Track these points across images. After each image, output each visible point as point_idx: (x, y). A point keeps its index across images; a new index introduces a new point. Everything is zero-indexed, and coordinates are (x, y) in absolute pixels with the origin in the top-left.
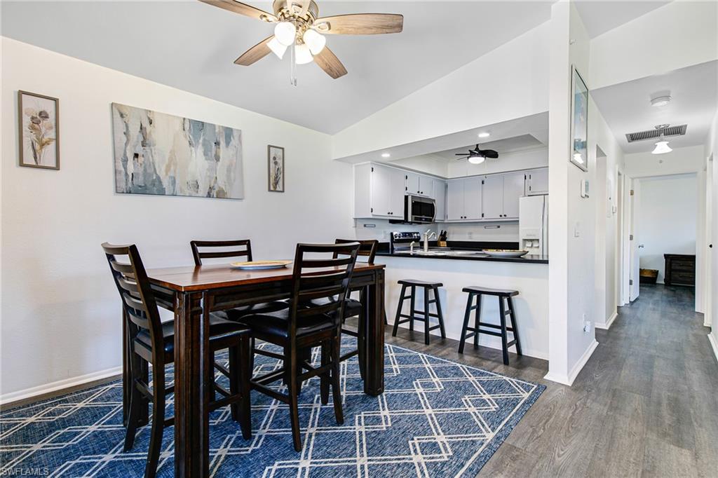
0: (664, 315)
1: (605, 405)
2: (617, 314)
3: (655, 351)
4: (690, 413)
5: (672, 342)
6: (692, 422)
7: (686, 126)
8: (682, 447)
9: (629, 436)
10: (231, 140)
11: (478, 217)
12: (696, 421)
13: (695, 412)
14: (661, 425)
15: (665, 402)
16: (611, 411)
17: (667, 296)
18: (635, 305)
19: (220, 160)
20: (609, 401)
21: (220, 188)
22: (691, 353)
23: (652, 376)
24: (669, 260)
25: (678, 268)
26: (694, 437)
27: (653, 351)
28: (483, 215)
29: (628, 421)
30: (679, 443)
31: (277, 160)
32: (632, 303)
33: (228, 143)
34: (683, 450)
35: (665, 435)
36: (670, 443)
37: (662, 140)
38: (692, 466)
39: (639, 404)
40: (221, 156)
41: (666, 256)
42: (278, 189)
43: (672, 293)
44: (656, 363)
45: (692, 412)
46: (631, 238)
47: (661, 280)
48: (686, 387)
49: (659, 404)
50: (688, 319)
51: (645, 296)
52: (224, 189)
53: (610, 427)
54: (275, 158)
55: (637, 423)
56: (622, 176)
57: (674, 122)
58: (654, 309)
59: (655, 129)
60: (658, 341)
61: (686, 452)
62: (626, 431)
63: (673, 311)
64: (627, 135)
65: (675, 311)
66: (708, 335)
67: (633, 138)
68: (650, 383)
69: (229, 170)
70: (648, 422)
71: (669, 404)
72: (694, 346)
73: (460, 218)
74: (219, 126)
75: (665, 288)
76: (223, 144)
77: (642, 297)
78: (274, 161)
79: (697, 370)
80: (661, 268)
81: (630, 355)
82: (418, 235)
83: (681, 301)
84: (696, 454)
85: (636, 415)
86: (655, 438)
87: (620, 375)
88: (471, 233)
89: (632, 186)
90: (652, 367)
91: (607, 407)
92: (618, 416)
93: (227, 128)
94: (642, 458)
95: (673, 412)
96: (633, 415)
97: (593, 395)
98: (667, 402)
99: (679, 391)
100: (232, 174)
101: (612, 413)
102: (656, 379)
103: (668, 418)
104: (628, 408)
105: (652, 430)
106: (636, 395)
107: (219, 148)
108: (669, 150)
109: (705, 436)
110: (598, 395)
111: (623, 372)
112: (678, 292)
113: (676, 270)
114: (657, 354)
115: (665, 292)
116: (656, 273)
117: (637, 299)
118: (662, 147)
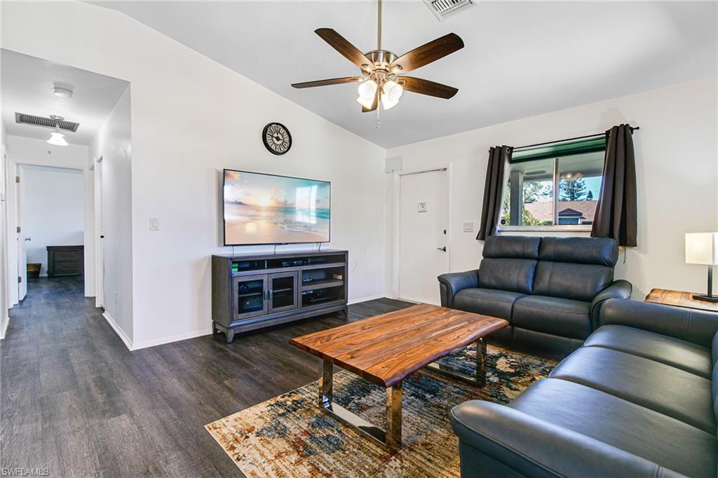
0: (58, 307)
1: (37, 420)
2: (8, 318)
3: (65, 344)
4: (114, 384)
5: (77, 329)
6: (118, 390)
7: (78, 124)
8: (120, 415)
9: (74, 435)
12: (121, 388)
13: (118, 381)
14: (97, 408)
15: (92, 386)
16: (46, 422)
17: (55, 287)
18: (25, 304)
20: (40, 414)
22: (96, 334)
23: (72, 367)
24: (52, 252)
25: (62, 259)
26: (124, 401)
27: (63, 344)
29: (67, 421)
30: (117, 413)
32: (21, 302)
34: (122, 416)
35: (104, 413)
36: (109, 417)
37: (57, 131)
38: (132, 424)
39: (71, 400)
41: (49, 248)
43: (57, 285)
44: (71, 354)
45: (115, 382)
46: (19, 230)
47: (44, 274)
48: (103, 364)
49: (88, 389)
50: (82, 304)
51: (33, 292)
53: (52, 439)
55: (76, 418)
56: (7, 158)
57: (69, 118)
58: (48, 303)
59: (49, 118)
60: (64, 332)
61: (124, 416)
62: (69, 433)
63: (65, 300)
64: (16, 114)
65: (68, 300)
66: (103, 314)
67: (23, 119)
68: (73, 376)
70: (86, 411)
71: (97, 385)
72: (96, 327)
75: (49, 281)
77: (31, 294)
79: (106, 346)
80: (44, 261)
81: (42, 357)
83: (70, 290)
84: (131, 413)
85: (72, 410)
86: (97, 421)
87: (40, 381)
89: (18, 171)
90: (69, 360)
91: (40, 421)
92: (55, 423)
94: (94, 446)
95: (102, 390)
96: (70, 413)
97: (17, 418)
98: (94, 384)
99: (100, 370)
101: (48, 424)
102: (76, 368)
103: (100, 398)
104: (63, 410)
105: (92, 416)
106: (65, 393)
108: (64, 143)
109: (131, 395)
110: (25, 414)
111: (41, 377)
112: (64, 282)
113: (60, 262)
114: (69, 345)
115: (52, 284)
116: (39, 266)
117: (25, 297)
118: (57, 138)
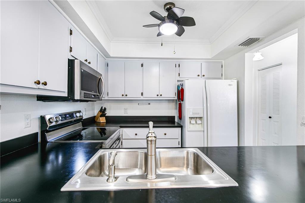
11: (138, 96)
28: (142, 94)
73: (121, 96)
82: (81, 114)
88: (126, 109)
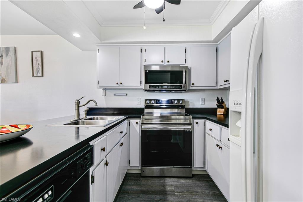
10: (8, 53)
19: (3, 64)
21: (3, 78)
31: (38, 58)
33: (7, 55)
40: (3, 62)
42: (39, 75)
52: (5, 78)
54: (36, 58)
69: (7, 69)
74: (3, 48)
76: (4, 56)
78: (35, 60)
93: (7, 47)
100: (9, 70)
107: (2, 58)
